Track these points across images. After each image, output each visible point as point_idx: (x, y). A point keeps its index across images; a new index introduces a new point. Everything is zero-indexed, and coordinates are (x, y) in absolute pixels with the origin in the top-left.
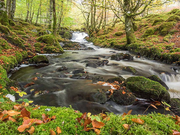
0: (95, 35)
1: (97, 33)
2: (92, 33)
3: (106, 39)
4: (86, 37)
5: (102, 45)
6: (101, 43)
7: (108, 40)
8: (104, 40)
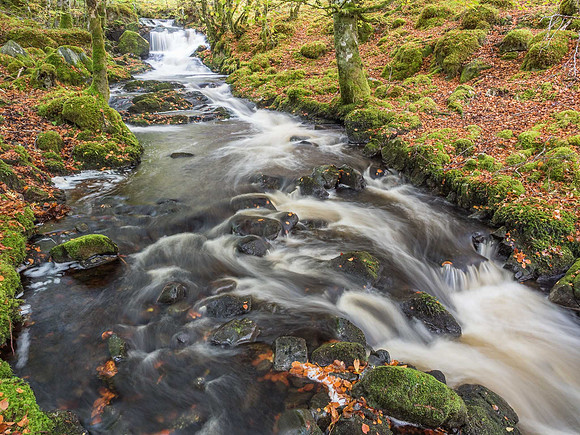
0: (231, 46)
1: (238, 38)
2: (223, 39)
3: (272, 72)
4: (201, 49)
5: (260, 94)
6: (257, 86)
7: (279, 78)
8: (264, 76)
